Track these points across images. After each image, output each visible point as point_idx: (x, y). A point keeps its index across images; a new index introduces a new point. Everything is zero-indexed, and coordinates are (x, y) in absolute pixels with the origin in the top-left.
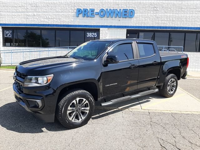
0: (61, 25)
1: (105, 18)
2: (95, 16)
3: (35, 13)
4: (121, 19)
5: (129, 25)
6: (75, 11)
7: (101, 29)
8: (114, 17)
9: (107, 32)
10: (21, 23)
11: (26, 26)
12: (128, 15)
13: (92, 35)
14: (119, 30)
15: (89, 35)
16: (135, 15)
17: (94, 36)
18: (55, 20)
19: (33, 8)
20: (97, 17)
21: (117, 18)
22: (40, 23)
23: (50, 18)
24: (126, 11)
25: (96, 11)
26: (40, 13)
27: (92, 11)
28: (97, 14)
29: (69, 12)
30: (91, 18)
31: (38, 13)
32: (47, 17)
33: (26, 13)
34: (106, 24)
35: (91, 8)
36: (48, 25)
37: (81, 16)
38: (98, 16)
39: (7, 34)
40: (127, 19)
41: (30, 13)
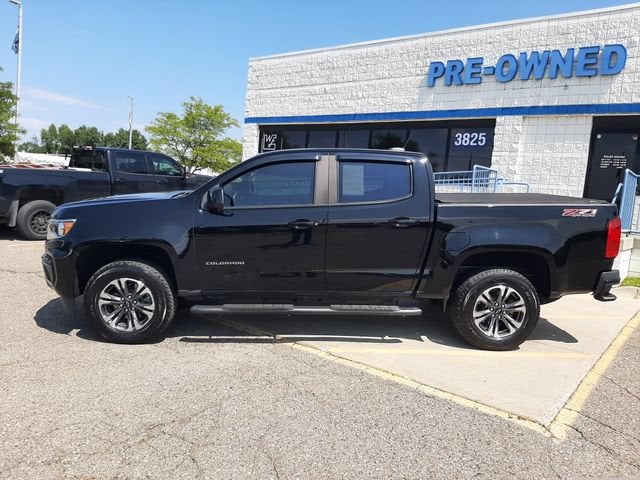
0: (385, 115)
1: (516, 83)
2: (485, 79)
3: (328, 87)
4: (573, 81)
5: (602, 102)
6: (427, 69)
7: (499, 119)
8: (546, 75)
9: (519, 128)
10: (297, 113)
11: (307, 121)
12: (598, 67)
13: (471, 139)
14: (563, 119)
15: (463, 139)
16: (629, 62)
17: (476, 141)
18: (371, 100)
19: (323, 73)
20: (489, 83)
21: (559, 81)
22: (336, 113)
23: (360, 95)
24: (590, 53)
25: (486, 63)
26: (338, 86)
27: (476, 63)
28: (492, 71)
29: (411, 74)
30: (469, 88)
31: (334, 86)
32: (354, 94)
33: (308, 88)
34: (516, 104)
35: (472, 56)
36: (355, 116)
37: (440, 82)
38: (492, 79)
39: (269, 143)
40: (596, 80)
41: (317, 88)
